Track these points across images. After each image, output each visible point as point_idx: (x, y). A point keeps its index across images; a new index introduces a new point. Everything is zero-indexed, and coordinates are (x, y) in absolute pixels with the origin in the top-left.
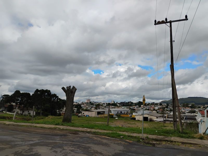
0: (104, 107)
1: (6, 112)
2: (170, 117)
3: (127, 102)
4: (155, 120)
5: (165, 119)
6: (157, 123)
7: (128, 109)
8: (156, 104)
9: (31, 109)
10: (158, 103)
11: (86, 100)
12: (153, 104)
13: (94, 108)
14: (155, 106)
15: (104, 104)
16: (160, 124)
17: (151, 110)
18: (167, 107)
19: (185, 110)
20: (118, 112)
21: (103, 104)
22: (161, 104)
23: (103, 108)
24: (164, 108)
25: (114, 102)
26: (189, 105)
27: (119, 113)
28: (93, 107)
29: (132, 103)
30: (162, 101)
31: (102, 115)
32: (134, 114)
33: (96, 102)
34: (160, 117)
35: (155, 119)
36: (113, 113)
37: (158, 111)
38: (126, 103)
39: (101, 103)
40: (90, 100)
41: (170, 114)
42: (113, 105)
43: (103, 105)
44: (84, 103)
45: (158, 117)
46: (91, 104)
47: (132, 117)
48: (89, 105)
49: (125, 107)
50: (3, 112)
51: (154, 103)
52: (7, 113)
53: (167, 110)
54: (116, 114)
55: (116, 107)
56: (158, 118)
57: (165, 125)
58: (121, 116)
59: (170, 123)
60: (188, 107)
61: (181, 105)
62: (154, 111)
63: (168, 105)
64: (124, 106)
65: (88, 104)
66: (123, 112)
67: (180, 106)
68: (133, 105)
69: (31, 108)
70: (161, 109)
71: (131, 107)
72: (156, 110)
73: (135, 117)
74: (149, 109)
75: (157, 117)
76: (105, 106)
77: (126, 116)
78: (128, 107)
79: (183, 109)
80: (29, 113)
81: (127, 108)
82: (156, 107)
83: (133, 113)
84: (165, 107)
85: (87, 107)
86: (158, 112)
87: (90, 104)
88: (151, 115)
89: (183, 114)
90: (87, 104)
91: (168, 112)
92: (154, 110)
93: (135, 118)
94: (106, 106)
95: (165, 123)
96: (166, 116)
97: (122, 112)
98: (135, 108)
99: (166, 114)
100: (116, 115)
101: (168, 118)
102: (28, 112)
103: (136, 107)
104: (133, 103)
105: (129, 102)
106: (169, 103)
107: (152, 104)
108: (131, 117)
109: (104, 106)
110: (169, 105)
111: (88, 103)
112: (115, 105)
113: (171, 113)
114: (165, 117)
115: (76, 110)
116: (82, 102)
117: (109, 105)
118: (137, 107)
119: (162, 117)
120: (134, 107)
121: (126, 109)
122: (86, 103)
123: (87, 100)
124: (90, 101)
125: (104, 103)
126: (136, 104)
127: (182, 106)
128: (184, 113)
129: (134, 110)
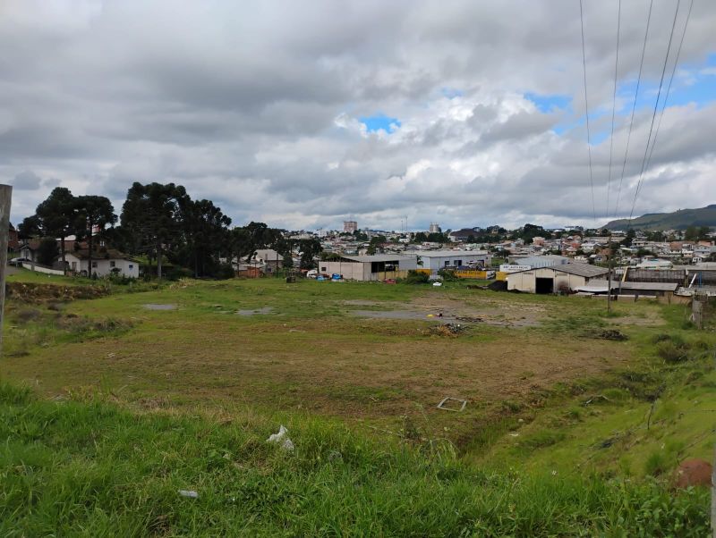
0: (403, 246)
1: (33, 268)
2: (635, 276)
3: (485, 227)
4: (577, 289)
5: (615, 285)
6: (583, 300)
7: (484, 252)
8: (590, 234)
9: (121, 254)
10: (596, 230)
11: (343, 226)
12: (577, 232)
13: (366, 250)
14: (584, 240)
15: (404, 237)
16: (595, 303)
17: (567, 253)
18: (627, 243)
19: (696, 250)
20: (447, 263)
21: (398, 238)
22: (605, 232)
23: (399, 251)
24: (617, 246)
25: (440, 230)
26: (709, 231)
27: (452, 264)
28: (363, 247)
29: (502, 231)
30: (610, 223)
31: (389, 275)
32: (503, 268)
33: (376, 231)
34: (599, 277)
35: (577, 284)
36: (427, 265)
37: (593, 256)
38: (482, 230)
39: (393, 232)
40: (355, 223)
41: (638, 265)
42: (432, 238)
43: (401, 240)
44: (335, 233)
45: (592, 277)
46: (359, 236)
47: (497, 278)
48: (350, 241)
49: (475, 244)
50: (24, 265)
51: (581, 228)
52: (38, 269)
53: (628, 254)
54: (441, 269)
55: (444, 245)
56: (591, 281)
57: (616, 307)
58: (458, 275)
59: (636, 299)
60: (708, 240)
61: (681, 234)
62: (579, 257)
63: (631, 235)
64: (472, 243)
65: (350, 238)
66: (464, 264)
67: (678, 238)
68: (506, 238)
69: (122, 252)
70: (604, 248)
71: (498, 246)
72: (588, 255)
73: (507, 279)
74: (562, 249)
75: (587, 279)
76: (406, 245)
77: (474, 275)
78: (486, 245)
79: (688, 248)
80: (114, 270)
81: (482, 248)
82: (586, 242)
83: (501, 266)
84: (622, 242)
85: (344, 246)
86: (594, 258)
87: (355, 238)
88: (566, 273)
89: (686, 264)
90: (344, 237)
91: (629, 259)
92: (580, 253)
93: (507, 282)
94: (411, 242)
95: (616, 298)
96: (621, 275)
97: (460, 262)
98: (513, 248)
99: (623, 265)
100: (440, 273)
101: (628, 279)
102: (113, 264)
103: (513, 244)
104: (505, 231)
105: (490, 230)
106: (634, 228)
107: (572, 233)
108: (493, 281)
109: (403, 243)
110: (634, 236)
111: (348, 234)
112: (439, 238)
113: (641, 262)
114: (618, 278)
115: (300, 258)
116: (329, 231)
117: (420, 238)
118: (518, 245)
119: (605, 277)
120: (509, 245)
121: (477, 251)
122: (343, 234)
123: (345, 222)
124: (356, 227)
125: (404, 232)
126: (515, 235)
127: (683, 238)
128: (691, 262)
129: (507, 253)
